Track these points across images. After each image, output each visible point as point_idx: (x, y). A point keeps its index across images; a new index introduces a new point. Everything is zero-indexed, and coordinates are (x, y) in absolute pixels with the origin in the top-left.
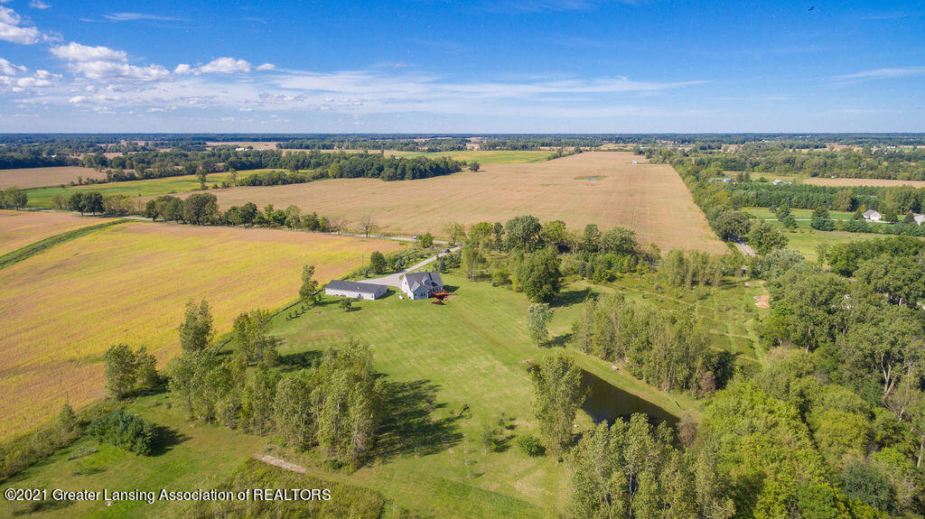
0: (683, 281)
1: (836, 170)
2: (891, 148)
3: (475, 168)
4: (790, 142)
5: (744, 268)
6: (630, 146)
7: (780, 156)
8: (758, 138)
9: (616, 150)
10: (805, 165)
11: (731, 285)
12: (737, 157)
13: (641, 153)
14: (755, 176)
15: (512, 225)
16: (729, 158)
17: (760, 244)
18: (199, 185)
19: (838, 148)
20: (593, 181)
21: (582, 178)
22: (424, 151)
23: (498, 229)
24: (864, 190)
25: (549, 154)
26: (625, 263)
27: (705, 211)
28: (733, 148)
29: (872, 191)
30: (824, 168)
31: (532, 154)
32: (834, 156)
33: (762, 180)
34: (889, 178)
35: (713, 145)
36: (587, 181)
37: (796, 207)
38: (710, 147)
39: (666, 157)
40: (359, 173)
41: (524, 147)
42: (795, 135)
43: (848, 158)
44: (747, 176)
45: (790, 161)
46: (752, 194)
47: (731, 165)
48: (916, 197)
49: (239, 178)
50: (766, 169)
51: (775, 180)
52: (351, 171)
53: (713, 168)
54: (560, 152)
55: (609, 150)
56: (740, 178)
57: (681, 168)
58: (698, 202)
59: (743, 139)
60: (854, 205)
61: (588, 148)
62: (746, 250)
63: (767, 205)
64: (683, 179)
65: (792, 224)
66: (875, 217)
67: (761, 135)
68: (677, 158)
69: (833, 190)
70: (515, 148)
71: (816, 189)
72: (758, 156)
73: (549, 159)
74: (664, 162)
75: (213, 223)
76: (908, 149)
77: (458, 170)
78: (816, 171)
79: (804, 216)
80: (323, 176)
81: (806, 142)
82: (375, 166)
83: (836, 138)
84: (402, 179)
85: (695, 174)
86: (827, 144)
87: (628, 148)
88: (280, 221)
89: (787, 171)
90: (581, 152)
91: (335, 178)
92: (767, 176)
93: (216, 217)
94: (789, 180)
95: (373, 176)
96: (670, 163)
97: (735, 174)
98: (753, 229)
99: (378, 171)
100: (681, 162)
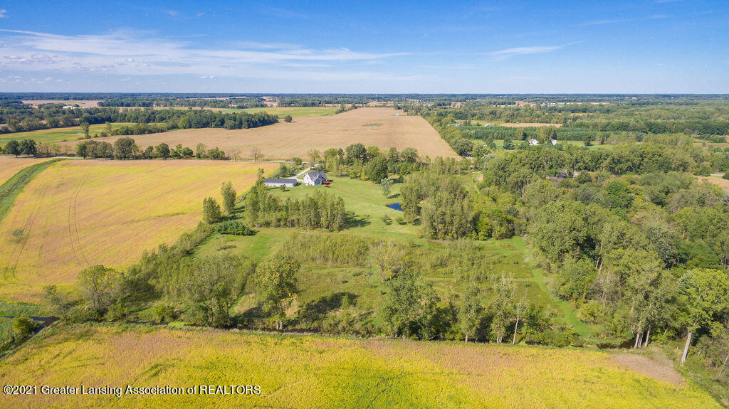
0: (444, 172)
1: (519, 118)
2: (553, 104)
3: (289, 119)
4: (494, 100)
5: (472, 166)
6: (390, 103)
7: (488, 110)
8: (474, 97)
9: (381, 107)
10: (502, 115)
11: (465, 174)
12: (462, 110)
13: (399, 108)
14: (474, 122)
15: (349, 150)
16: (457, 111)
17: (478, 155)
18: (83, 135)
19: (522, 104)
20: (374, 127)
21: (367, 125)
22: (234, 108)
23: (340, 152)
24: (531, 129)
25: (336, 109)
26: (414, 166)
27: (448, 142)
28: (459, 104)
29: (535, 129)
30: (512, 118)
31: (322, 110)
32: (518, 110)
33: (478, 125)
34: (547, 123)
35: (446, 103)
36: (370, 127)
37: (497, 139)
38: (444, 105)
39: (418, 111)
40: (206, 125)
41: (313, 105)
42: (498, 95)
43: (526, 111)
44: (469, 123)
45: (493, 113)
46: (473, 132)
47: (459, 115)
48: (555, 132)
49: (113, 129)
50: (480, 118)
51: (485, 124)
52: (198, 123)
53: (449, 118)
54: (343, 108)
55: (376, 106)
56: (466, 124)
57: (429, 118)
58: (444, 137)
59: (466, 98)
60: (525, 137)
61: (361, 105)
62: (472, 160)
63: (480, 138)
64: (432, 125)
65: (493, 147)
66: (535, 143)
67: (476, 95)
68: (425, 111)
69: (515, 129)
70: (305, 105)
71: (506, 129)
72: (474, 109)
73: (337, 113)
74: (416, 114)
75: (137, 158)
76: (561, 105)
77: (277, 121)
78: (509, 119)
79: (500, 143)
80: (174, 127)
81: (504, 100)
82: (217, 119)
83: (522, 98)
84: (240, 128)
85: (439, 121)
86: (517, 102)
87: (389, 105)
88: (188, 154)
89: (492, 119)
90: (356, 108)
91: (185, 128)
92: (480, 122)
93: (138, 154)
94: (492, 124)
95: (217, 126)
96: (421, 115)
97: (462, 121)
98: (474, 148)
99: (221, 123)
100: (428, 114)
